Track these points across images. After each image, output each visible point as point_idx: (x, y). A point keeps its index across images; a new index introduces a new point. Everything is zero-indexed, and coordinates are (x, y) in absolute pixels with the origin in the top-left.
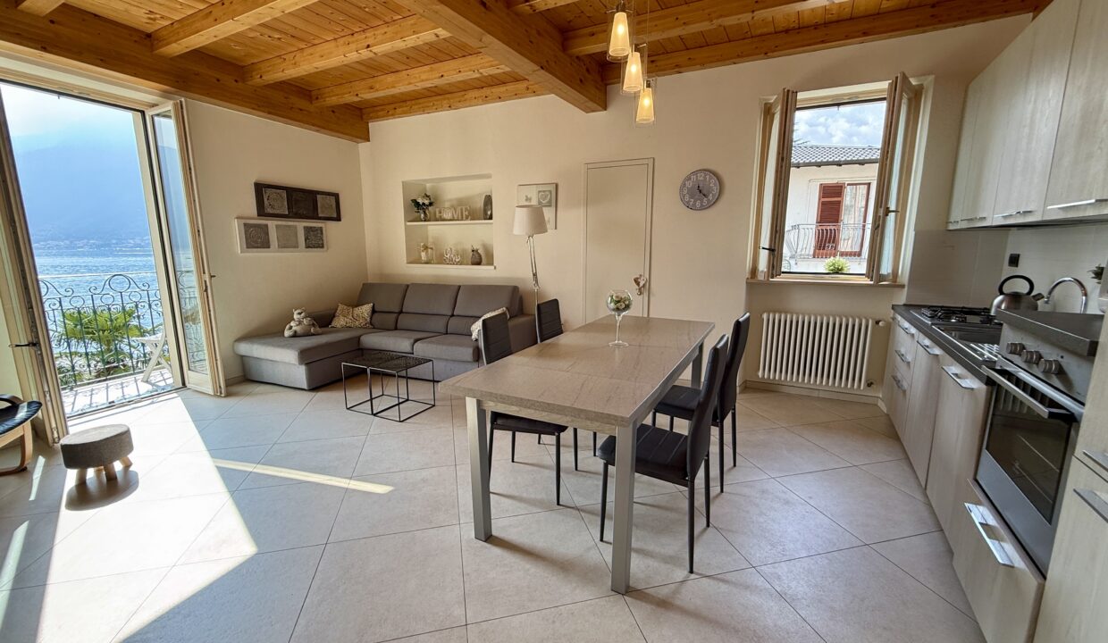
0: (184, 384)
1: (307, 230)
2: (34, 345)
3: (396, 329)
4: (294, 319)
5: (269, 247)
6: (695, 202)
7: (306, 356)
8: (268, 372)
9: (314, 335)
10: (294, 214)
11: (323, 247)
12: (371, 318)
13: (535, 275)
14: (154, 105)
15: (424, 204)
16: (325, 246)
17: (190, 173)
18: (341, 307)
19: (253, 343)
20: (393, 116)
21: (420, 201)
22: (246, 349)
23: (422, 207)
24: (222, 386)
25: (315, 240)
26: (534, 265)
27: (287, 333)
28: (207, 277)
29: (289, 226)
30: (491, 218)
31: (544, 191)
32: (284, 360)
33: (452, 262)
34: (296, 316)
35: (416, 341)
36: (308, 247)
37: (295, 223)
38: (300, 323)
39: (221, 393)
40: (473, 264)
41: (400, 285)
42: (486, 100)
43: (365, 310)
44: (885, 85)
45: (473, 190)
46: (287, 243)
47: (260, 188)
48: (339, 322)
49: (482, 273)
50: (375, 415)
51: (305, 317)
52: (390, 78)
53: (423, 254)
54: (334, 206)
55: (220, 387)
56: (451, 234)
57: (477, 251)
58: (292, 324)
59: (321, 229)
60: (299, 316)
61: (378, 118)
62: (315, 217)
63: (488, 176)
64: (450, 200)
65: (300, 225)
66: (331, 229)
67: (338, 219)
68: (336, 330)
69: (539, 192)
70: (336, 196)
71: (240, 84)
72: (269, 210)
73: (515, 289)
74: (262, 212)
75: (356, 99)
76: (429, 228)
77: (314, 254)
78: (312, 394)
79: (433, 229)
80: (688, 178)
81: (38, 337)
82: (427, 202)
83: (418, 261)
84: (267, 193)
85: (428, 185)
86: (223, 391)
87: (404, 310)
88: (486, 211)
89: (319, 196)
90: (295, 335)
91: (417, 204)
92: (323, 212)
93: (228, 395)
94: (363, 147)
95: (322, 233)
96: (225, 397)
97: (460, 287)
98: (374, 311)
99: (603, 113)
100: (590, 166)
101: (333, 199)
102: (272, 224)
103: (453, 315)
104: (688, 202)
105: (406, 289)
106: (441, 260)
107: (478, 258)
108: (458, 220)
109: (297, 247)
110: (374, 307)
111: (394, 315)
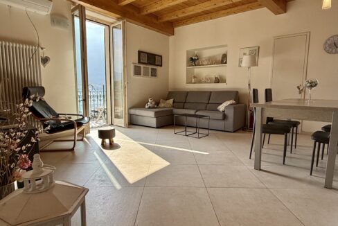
0: (112, 124)
1: (152, 69)
5: (141, 75)
6: (332, 50)
9: (156, 108)
10: (149, 63)
11: (156, 76)
12: (173, 104)
13: (249, 85)
17: (125, 46)
18: (161, 100)
19: (136, 109)
20: (186, 24)
21: (194, 58)
22: (133, 111)
23: (193, 61)
24: (127, 125)
25: (154, 74)
26: (249, 80)
27: (146, 107)
30: (226, 63)
31: (252, 50)
32: (149, 116)
34: (149, 101)
35: (197, 111)
36: (152, 76)
37: (148, 66)
38: (151, 103)
39: (126, 127)
40: (215, 83)
41: (185, 92)
42: (228, 14)
43: (171, 101)
45: (218, 52)
46: (146, 74)
47: (140, 52)
48: (162, 105)
49: (220, 87)
50: (187, 136)
51: (153, 101)
53: (193, 80)
54: (160, 60)
57: (217, 78)
58: (148, 103)
60: (151, 101)
61: (179, 26)
62: (155, 65)
63: (226, 46)
64: (206, 57)
65: (150, 67)
66: (158, 68)
67: (161, 66)
68: (160, 108)
69: (250, 50)
70: (161, 57)
71: (139, 14)
72: (142, 61)
73: (237, 92)
74: (139, 62)
75: (176, 17)
76: (195, 69)
77: (153, 78)
80: (329, 39)
81: (86, 98)
82: (196, 58)
83: (191, 83)
84: (142, 54)
85: (196, 52)
87: (187, 101)
88: (224, 60)
89: (156, 56)
90: (149, 108)
91: (192, 59)
92: (157, 63)
94: (171, 38)
95: (156, 71)
97: (211, 92)
98: (174, 102)
99: (285, 14)
100: (276, 38)
102: (142, 66)
103: (208, 103)
104: (328, 51)
105: (187, 93)
106: (200, 82)
107: (217, 81)
108: (210, 65)
109: (148, 75)
110: (174, 100)
111: (183, 103)
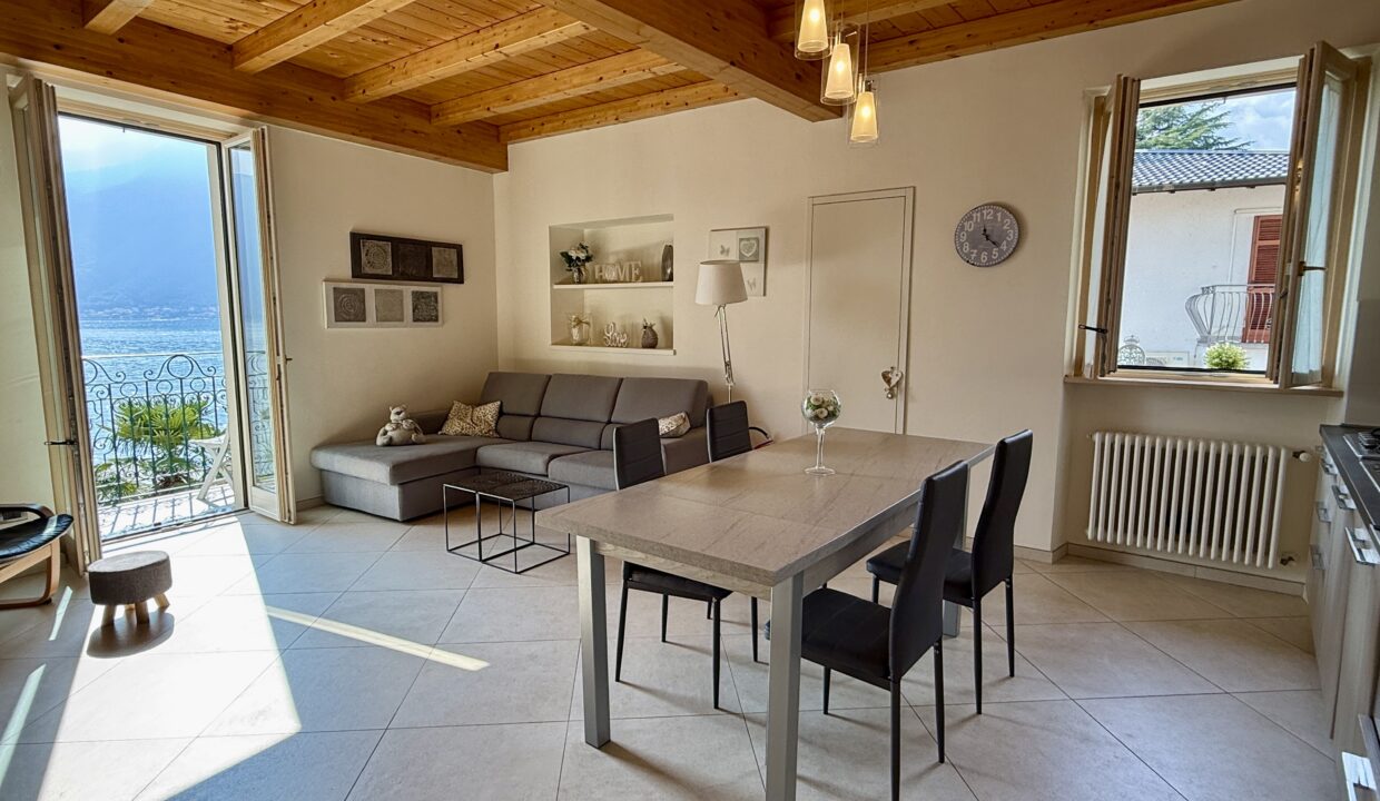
0: (246, 504)
1: (417, 296)
2: (72, 443)
3: (530, 439)
4: (390, 421)
5: (364, 320)
6: (979, 254)
7: (399, 473)
8: (353, 494)
9: (414, 444)
10: (400, 275)
11: (436, 320)
12: (497, 424)
13: (728, 364)
14: (232, 135)
15: (578, 258)
16: (440, 318)
17: (269, 222)
18: (457, 405)
19: (335, 453)
20: (540, 134)
21: (573, 254)
22: (327, 460)
23: (576, 263)
24: (292, 510)
25: (426, 311)
26: (726, 350)
27: (380, 440)
28: (281, 360)
29: (393, 291)
30: (671, 279)
31: (748, 239)
32: (370, 478)
33: (615, 344)
34: (393, 417)
35: (553, 457)
36: (416, 320)
37: (401, 287)
38: (398, 426)
39: (290, 519)
40: (644, 347)
41: (536, 376)
42: (668, 107)
43: (490, 410)
44: (1293, 62)
45: (648, 237)
46: (389, 315)
47: (357, 239)
48: (453, 427)
49: (657, 361)
50: (484, 561)
51: (405, 418)
52: (532, 84)
53: (575, 331)
54: (455, 263)
55: (289, 511)
56: (614, 302)
57: (651, 327)
58: (388, 427)
59: (435, 295)
60: (397, 417)
61: (518, 138)
62: (429, 278)
63: (669, 218)
64: (617, 253)
65: (408, 290)
66: (449, 295)
67: (460, 280)
68: (448, 439)
69: (741, 240)
70: (459, 248)
71: (339, 103)
72: (368, 270)
73: (701, 386)
74: (358, 273)
75: (488, 115)
76: (587, 293)
77: (425, 330)
78: (405, 527)
79: (592, 295)
80: (969, 217)
81: (76, 433)
82: (582, 256)
83: (568, 342)
84: (366, 246)
85: (586, 231)
86: (292, 518)
87: (542, 413)
88: (664, 271)
89: (433, 249)
90: (390, 444)
91: (566, 255)
92: (438, 272)
93: (299, 522)
94: (499, 178)
95: (436, 301)
96: (294, 525)
97: (622, 380)
98: (501, 413)
99: (839, 121)
100: (816, 201)
101: (454, 251)
102: (370, 288)
103: (609, 422)
104: (969, 255)
105: (549, 381)
106: (602, 341)
107: (652, 340)
108: (624, 282)
109: (402, 320)
110: (501, 407)
111: (529, 420)
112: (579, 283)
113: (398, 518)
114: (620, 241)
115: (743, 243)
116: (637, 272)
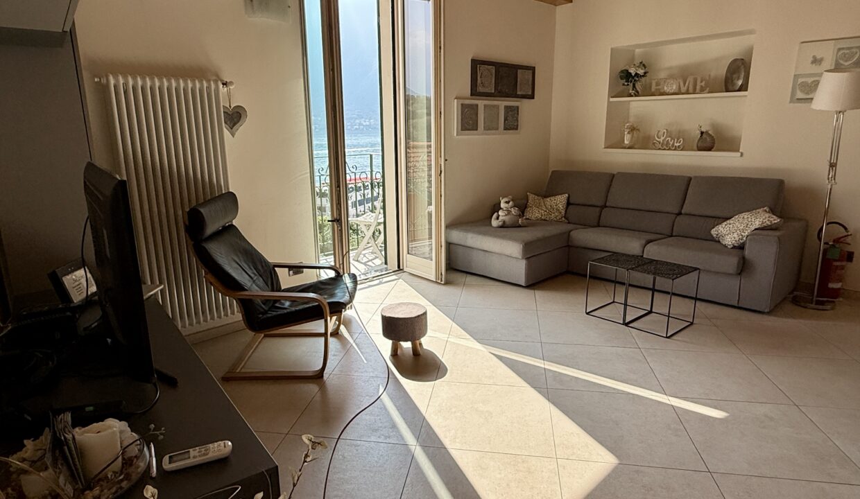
0: (399, 266)
1: (507, 109)
2: (338, 221)
3: (598, 226)
4: (501, 209)
5: (477, 130)
7: (530, 250)
10: (500, 93)
11: (517, 129)
12: (566, 211)
13: (833, 166)
15: (636, 74)
16: (519, 127)
17: (440, 52)
18: (531, 197)
21: (632, 71)
23: (633, 78)
24: (443, 274)
25: (512, 121)
26: (835, 149)
27: (495, 223)
28: (442, 161)
29: (494, 106)
30: (744, 88)
31: (849, 47)
33: (666, 147)
34: (503, 205)
35: (649, 242)
36: (505, 128)
37: (496, 103)
38: (509, 212)
39: (441, 281)
40: (700, 149)
41: (605, 174)
43: (560, 201)
45: (719, 52)
46: (491, 125)
47: (476, 64)
48: (534, 213)
49: (718, 162)
50: (626, 324)
51: (515, 206)
53: (627, 138)
54: (530, 83)
55: (441, 274)
57: (707, 132)
58: (501, 213)
59: (518, 107)
60: (507, 205)
62: (515, 95)
63: (751, 32)
64: (670, 68)
65: (502, 103)
66: (525, 106)
67: (532, 97)
69: (839, 49)
70: (533, 69)
72: (480, 89)
73: (781, 182)
74: (475, 93)
77: (511, 136)
78: (529, 293)
79: (639, 106)
82: (641, 72)
83: (620, 146)
84: (482, 69)
85: (638, 51)
86: (443, 279)
87: (608, 204)
88: (730, 80)
89: (519, 71)
90: (504, 226)
91: (627, 76)
92: (520, 91)
93: (447, 283)
94: (562, 10)
95: (518, 114)
96: (444, 284)
97: (690, 179)
98: (569, 204)
101: (530, 72)
102: (481, 103)
103: (680, 214)
105: (611, 179)
106: (652, 144)
107: (709, 142)
108: (687, 93)
109: (497, 129)
110: (569, 198)
111: (598, 209)
112: (636, 96)
113: (523, 285)
114: (674, 57)
115: (842, 52)
116: (703, 84)
